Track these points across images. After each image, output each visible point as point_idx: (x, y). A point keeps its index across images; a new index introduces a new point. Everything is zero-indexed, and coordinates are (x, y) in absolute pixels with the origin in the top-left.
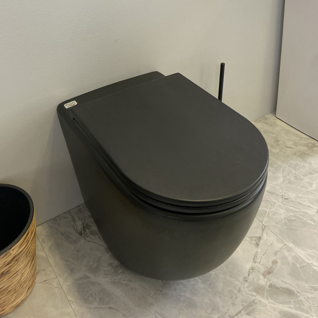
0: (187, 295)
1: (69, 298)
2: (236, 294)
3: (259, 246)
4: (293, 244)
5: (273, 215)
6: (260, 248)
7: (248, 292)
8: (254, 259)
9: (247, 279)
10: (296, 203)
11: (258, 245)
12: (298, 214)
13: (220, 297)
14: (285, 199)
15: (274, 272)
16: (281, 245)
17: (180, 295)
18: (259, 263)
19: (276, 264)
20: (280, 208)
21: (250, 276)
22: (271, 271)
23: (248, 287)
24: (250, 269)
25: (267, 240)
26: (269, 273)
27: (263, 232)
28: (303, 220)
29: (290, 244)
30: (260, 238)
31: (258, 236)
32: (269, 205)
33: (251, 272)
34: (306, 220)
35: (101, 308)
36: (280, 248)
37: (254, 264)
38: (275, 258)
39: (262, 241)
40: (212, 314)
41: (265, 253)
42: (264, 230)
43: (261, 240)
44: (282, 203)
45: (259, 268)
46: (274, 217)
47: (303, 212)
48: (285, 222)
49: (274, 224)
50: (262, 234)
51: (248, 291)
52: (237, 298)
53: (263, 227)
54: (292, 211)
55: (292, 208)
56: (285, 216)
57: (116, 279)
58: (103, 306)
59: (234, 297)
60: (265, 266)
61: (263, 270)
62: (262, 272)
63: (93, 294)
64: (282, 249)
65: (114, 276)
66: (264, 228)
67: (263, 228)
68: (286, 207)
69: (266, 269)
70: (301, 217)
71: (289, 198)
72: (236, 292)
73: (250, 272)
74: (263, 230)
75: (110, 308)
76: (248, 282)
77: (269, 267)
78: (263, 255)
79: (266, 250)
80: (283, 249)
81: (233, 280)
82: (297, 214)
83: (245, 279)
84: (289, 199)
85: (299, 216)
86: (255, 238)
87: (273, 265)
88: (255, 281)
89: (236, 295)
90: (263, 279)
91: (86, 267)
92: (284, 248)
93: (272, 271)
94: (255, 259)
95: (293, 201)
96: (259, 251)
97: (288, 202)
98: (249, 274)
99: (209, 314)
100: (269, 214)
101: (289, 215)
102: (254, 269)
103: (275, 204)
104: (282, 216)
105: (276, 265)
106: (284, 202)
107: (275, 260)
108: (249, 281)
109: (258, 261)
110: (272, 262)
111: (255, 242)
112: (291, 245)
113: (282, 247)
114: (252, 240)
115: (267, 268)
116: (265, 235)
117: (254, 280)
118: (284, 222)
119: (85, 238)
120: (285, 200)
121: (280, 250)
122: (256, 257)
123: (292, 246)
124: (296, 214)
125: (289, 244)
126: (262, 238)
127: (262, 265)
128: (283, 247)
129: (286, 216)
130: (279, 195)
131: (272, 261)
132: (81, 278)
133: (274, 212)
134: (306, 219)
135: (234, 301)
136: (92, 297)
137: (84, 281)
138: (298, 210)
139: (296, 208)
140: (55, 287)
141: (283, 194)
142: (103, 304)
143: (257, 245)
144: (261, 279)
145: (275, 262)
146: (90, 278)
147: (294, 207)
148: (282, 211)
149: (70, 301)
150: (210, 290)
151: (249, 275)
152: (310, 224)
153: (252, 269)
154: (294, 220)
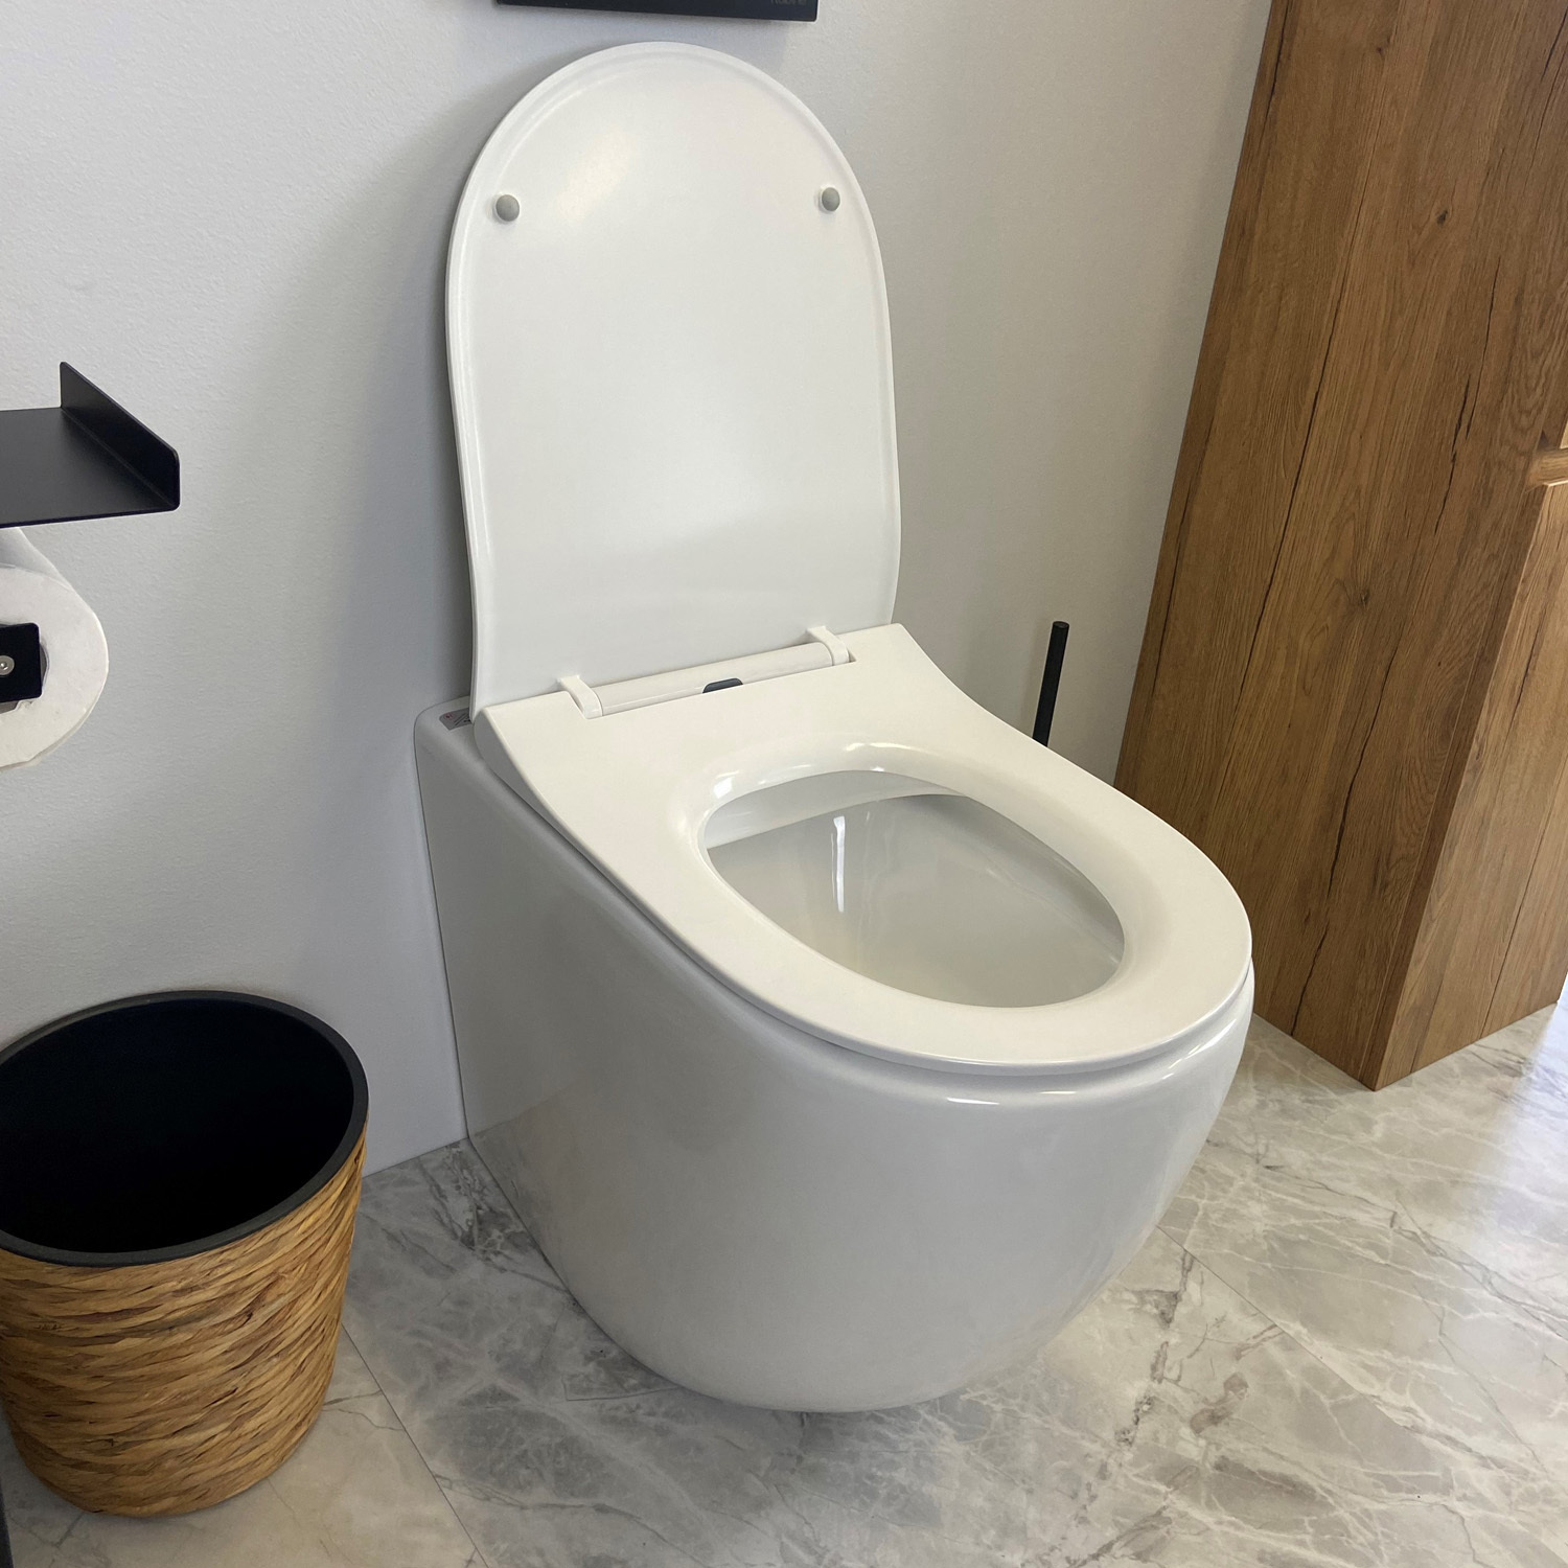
0: (901, 1476)
1: (436, 1465)
2: (1089, 1485)
3: (1172, 1325)
4: (1304, 1325)
5: (1225, 1219)
6: (1177, 1330)
7: (1135, 1479)
8: (1154, 1368)
9: (1129, 1436)
10: (1312, 1184)
11: (1169, 1321)
12: (1318, 1224)
13: (1030, 1492)
14: (1268, 1167)
15: (1235, 1416)
16: (1255, 1327)
17: (871, 1477)
18: (1177, 1381)
19: (1243, 1391)
20: (1252, 1198)
21: (1140, 1425)
22: (1220, 1414)
23: (1135, 1463)
24: (1141, 1403)
25: (1202, 1304)
26: (1215, 1419)
27: (1185, 1276)
28: (1340, 1245)
29: (1292, 1325)
30: (1175, 1297)
31: (1169, 1288)
32: (1206, 1183)
33: (1145, 1412)
34: (1350, 1244)
35: (563, 1507)
36: (1255, 1337)
37: (1155, 1385)
38: (1234, 1370)
39: (1182, 1310)
40: (1000, 1548)
41: (1197, 1350)
42: (1189, 1270)
43: (1179, 1304)
44: (1257, 1180)
45: (1175, 1400)
46: (1225, 1226)
47: (1336, 1217)
48: (1271, 1249)
49: (1226, 1251)
50: (1184, 1284)
51: (1137, 1475)
52: (1093, 1498)
53: (1188, 1258)
54: (1296, 1211)
55: (1296, 1201)
56: (1268, 1228)
57: (617, 1409)
58: (574, 1502)
59: (1084, 1495)
60: (1198, 1394)
61: (1189, 1408)
62: (1187, 1416)
63: (530, 1454)
64: (1258, 1339)
65: (610, 1396)
66: (1192, 1262)
67: (1187, 1264)
68: (1270, 1195)
69: (1202, 1406)
70: (1331, 1233)
71: (1282, 1167)
72: (1089, 1477)
73: (1140, 1412)
74: (1186, 1270)
75: (601, 1509)
76: (1134, 1448)
77: (1213, 1400)
78: (1190, 1356)
79: (1199, 1341)
80: (1264, 1340)
81: (1077, 1434)
82: (1317, 1221)
83: (1124, 1433)
84: (1282, 1170)
85: (1320, 1228)
86: (1156, 1297)
87: (1227, 1394)
88: (1160, 1445)
89: (1089, 1490)
90: (1192, 1440)
91: (498, 1359)
92: (1270, 1338)
93: (1228, 1414)
94: (1159, 1366)
95: (1297, 1178)
96: (1173, 1341)
97: (1279, 1180)
98: (1138, 1420)
99: (989, 1547)
100: (1206, 1215)
101: (1284, 1224)
102: (1156, 1402)
103: (1231, 1185)
104: (1259, 1228)
105: (1242, 1394)
106: (1268, 1180)
107: (1234, 1376)
108: (1137, 1441)
109: (1173, 1375)
110: (1225, 1384)
111: (1155, 1311)
112: (1295, 1328)
113: (1262, 1333)
114: (1143, 1302)
115: (1206, 1401)
116: (1193, 1287)
117: (1156, 1439)
118: (1265, 1247)
119: (488, 1259)
120: (1269, 1171)
121: (1252, 1342)
122: (1164, 1362)
123: (1299, 1333)
124: (1312, 1221)
125: (1287, 1326)
126: (1184, 1297)
127: (1186, 1390)
128: (1265, 1331)
129: (1274, 1226)
130: (1245, 1153)
131: (1224, 1380)
132: (480, 1398)
133: (1228, 1209)
134: (1352, 1242)
135: (1085, 1507)
136: (528, 1468)
137: (489, 1410)
138: (1317, 1209)
139: (1311, 1202)
140: (378, 1427)
141: (1262, 1150)
142: (572, 1494)
143: (1166, 1319)
144: (1182, 1438)
145: (1235, 1384)
146: (517, 1400)
147: (1303, 1198)
148: (1256, 1209)
149: (439, 1477)
150: (988, 1466)
151: (1137, 1423)
152: (1367, 1260)
153: (1150, 1401)
154: (1306, 1244)
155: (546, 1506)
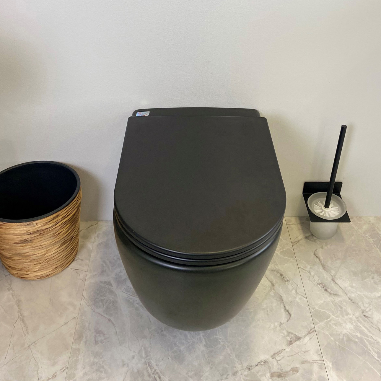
6: (291, 347)
8: (274, 354)
10: (375, 327)
11: (290, 344)
18: (277, 361)
22: (283, 375)
23: (246, 376)
24: (262, 361)
25: (305, 344)
26: (280, 376)
27: (307, 334)
30: (299, 338)
31: (299, 335)
34: (371, 349)
37: (271, 359)
38: (298, 366)
41: (292, 356)
43: (299, 341)
45: (273, 366)
46: (334, 327)
47: (374, 340)
48: (343, 339)
49: (327, 333)
50: (305, 336)
51: (244, 379)
54: (362, 332)
55: (365, 329)
56: (347, 333)
57: (131, 299)
60: (281, 367)
62: (273, 371)
67: (311, 331)
69: (279, 371)
71: (370, 318)
72: (230, 373)
73: (260, 364)
78: (289, 356)
80: (315, 363)
82: (366, 338)
83: (250, 366)
86: (293, 336)
87: (290, 371)
88: (257, 375)
89: (227, 376)
92: (318, 363)
93: (285, 377)
95: (372, 323)
96: (287, 350)
97: (365, 321)
100: (330, 321)
101: (354, 334)
102: (267, 363)
105: (294, 374)
106: (360, 319)
108: (252, 371)
110: (292, 368)
111: (289, 339)
112: (329, 364)
113: (316, 360)
114: (288, 335)
115: (282, 370)
116: (307, 338)
118: (341, 337)
120: (364, 317)
121: (311, 361)
122: (279, 354)
125: (326, 362)
126: (302, 340)
127: (278, 364)
130: (360, 308)
137: (105, 286)
139: (370, 332)
140: (80, 279)
142: (106, 314)
144: (266, 377)
145: (295, 370)
147: (368, 329)
149: (83, 296)
150: (206, 356)
151: (256, 366)
152: (372, 356)
155: (99, 314)
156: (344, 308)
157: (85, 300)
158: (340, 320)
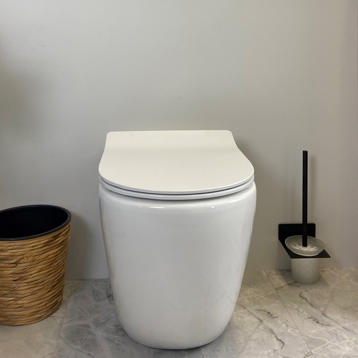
1: (62, 334)
5: (333, 348)
20: (348, 345)
35: (81, 351)
44: (355, 342)
49: (326, 355)
53: (310, 353)
58: (85, 351)
67: (308, 355)
75: (89, 354)
91: (94, 320)
100: (327, 345)
101: (354, 354)
119: (110, 301)
129: (350, 354)
132: (83, 325)
137: (83, 328)
140: (57, 324)
146: (91, 328)
149: (61, 337)
155: (78, 350)
156: (339, 335)
157: (62, 340)
158: (337, 344)
